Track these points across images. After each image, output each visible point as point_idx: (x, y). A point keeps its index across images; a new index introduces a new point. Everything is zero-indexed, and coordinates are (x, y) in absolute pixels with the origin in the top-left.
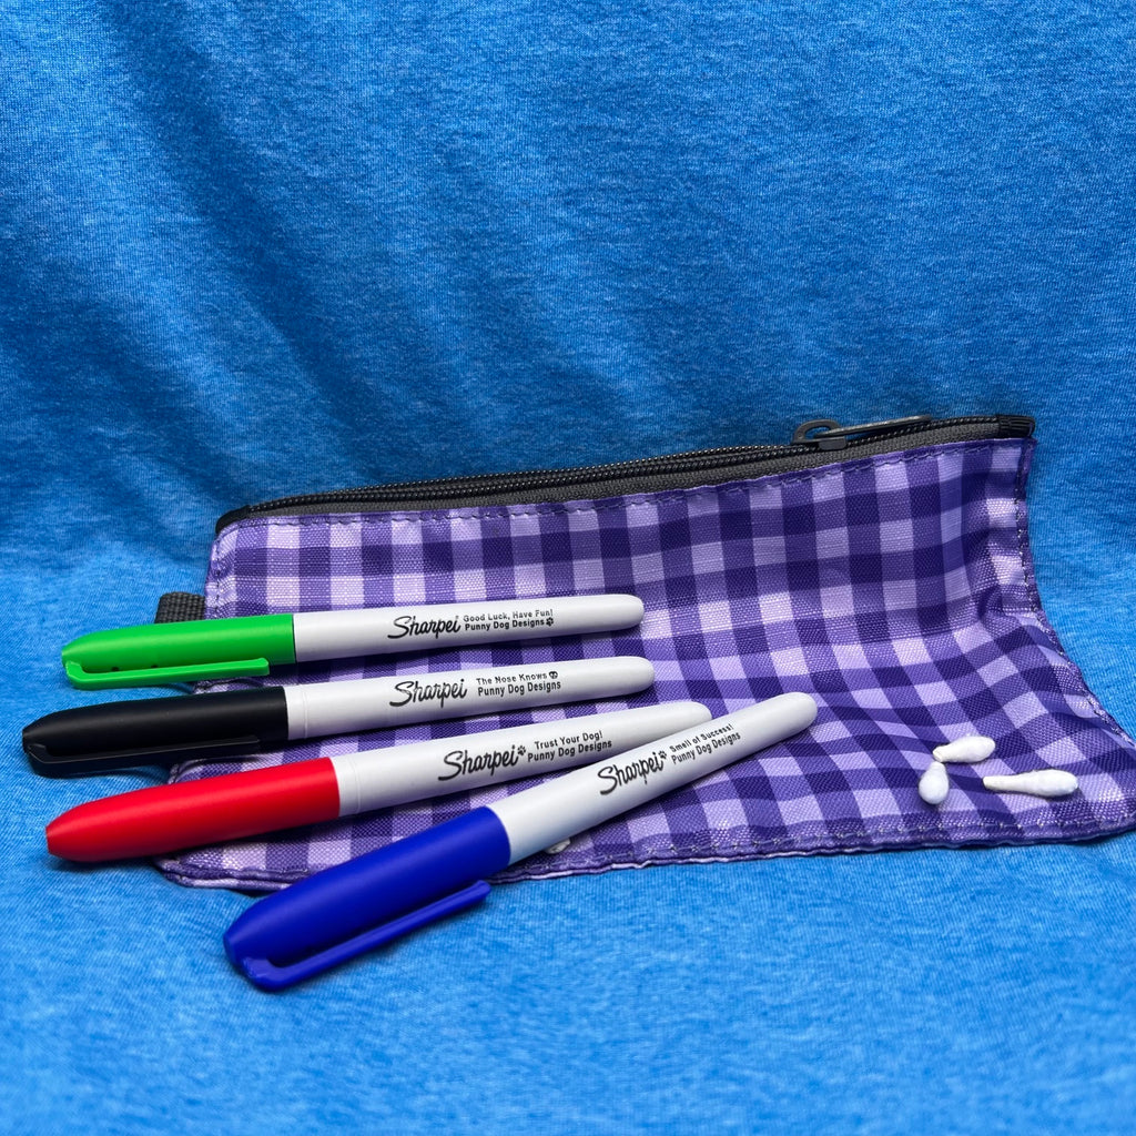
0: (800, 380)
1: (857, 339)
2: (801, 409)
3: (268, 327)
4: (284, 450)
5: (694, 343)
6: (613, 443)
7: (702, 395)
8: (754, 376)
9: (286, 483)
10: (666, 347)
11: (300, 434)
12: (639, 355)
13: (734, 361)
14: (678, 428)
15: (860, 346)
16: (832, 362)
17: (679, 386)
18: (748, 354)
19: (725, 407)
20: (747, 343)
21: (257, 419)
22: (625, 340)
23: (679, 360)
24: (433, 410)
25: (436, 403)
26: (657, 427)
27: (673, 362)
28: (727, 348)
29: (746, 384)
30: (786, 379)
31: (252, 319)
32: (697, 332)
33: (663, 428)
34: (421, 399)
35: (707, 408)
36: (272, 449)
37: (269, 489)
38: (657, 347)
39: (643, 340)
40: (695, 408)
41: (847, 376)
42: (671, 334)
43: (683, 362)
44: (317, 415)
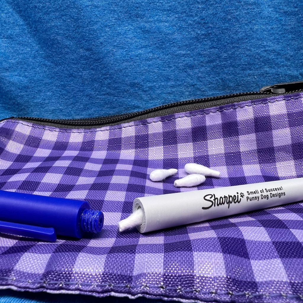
0: (264, 30)
1: (295, 5)
2: (264, 46)
3: (17, 16)
4: (25, 77)
5: (210, 12)
6: (171, 67)
7: (214, 41)
8: (240, 27)
9: (27, 92)
10: (196, 15)
11: (32, 68)
12: (184, 20)
13: (230, 20)
14: (202, 59)
15: (297, 9)
16: (281, 20)
17: (203, 37)
18: (237, 15)
19: (225, 46)
20: (237, 9)
21: (13, 61)
22: (177, 13)
23: (203, 22)
24: (87, 53)
25: (88, 50)
26: (191, 59)
27: (200, 23)
28: (227, 13)
29: (236, 33)
30: (257, 30)
31: (9, 12)
32: (211, 5)
33: (194, 60)
34: (82, 48)
35: (216, 48)
36: (20, 76)
37: (19, 94)
38: (192, 16)
39: (185, 12)
40: (210, 48)
41: (288, 27)
42: (199, 8)
43: (205, 23)
44: (39, 59)
